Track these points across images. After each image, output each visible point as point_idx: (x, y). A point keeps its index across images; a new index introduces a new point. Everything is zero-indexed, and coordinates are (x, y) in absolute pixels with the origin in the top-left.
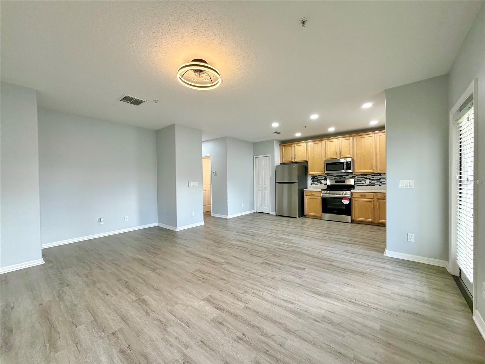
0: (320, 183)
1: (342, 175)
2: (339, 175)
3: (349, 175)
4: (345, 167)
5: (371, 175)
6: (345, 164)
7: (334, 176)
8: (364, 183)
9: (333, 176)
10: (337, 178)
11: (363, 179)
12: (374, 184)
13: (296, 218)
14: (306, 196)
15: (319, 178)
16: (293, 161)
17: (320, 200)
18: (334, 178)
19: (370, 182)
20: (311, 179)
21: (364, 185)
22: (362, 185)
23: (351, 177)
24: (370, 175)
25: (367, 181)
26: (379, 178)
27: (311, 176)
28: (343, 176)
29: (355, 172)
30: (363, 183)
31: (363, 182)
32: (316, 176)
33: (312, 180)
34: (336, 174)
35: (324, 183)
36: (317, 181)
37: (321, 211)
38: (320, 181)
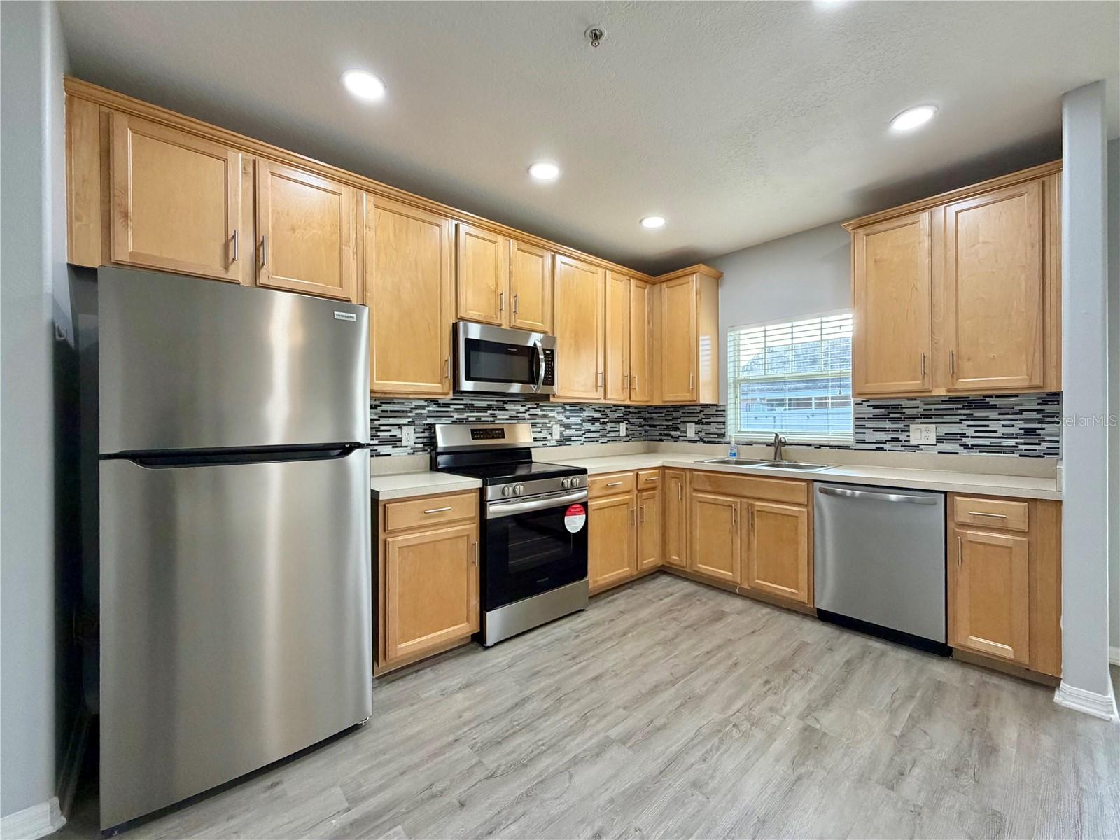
2: (476, 403)
5: (564, 407)
6: (541, 357)
7: (455, 410)
8: (549, 437)
11: (544, 425)
13: (357, 728)
15: (385, 414)
16: (241, 276)
17: (476, 542)
21: (548, 443)
23: (514, 413)
29: (555, 393)
30: (545, 439)
31: (545, 434)
34: (462, 400)
35: (415, 443)
36: (379, 434)
37: (475, 602)
38: (395, 432)
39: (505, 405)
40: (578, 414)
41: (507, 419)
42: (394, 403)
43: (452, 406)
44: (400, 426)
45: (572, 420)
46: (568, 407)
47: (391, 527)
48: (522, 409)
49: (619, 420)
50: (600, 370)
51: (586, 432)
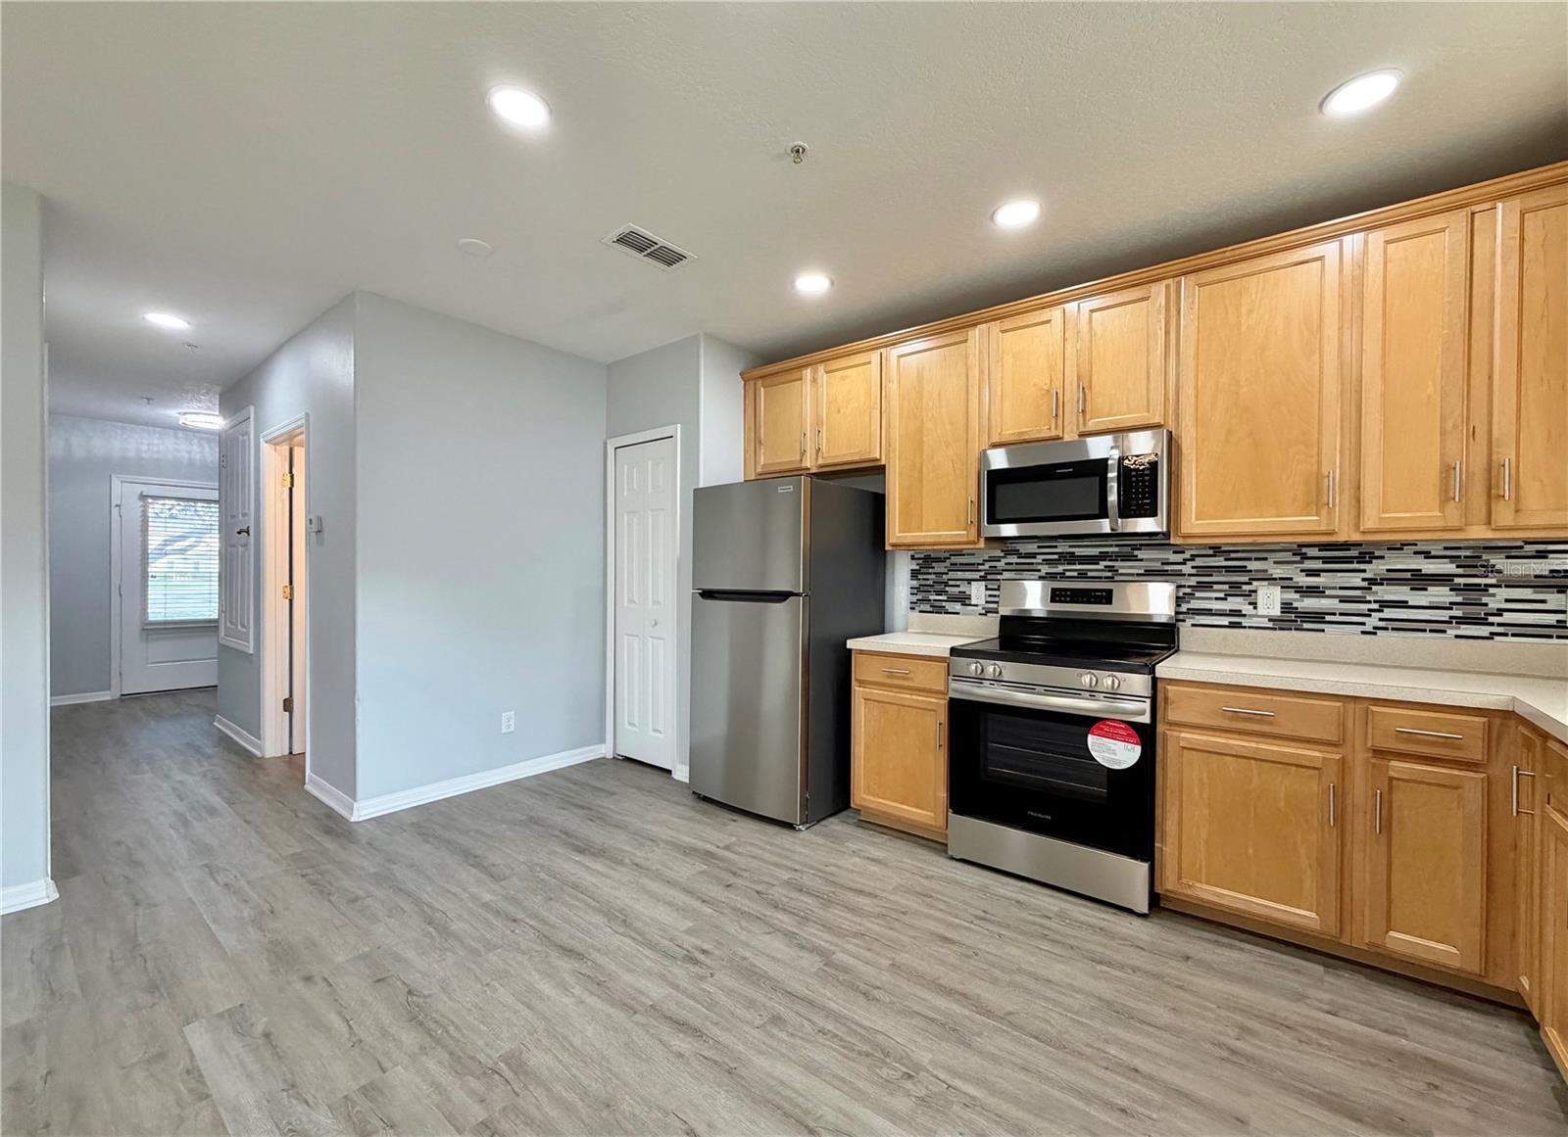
0: (964, 599)
1: (1095, 551)
2: (1078, 551)
3: (1140, 554)
4: (1113, 497)
5: (1299, 552)
6: (1112, 474)
7: (1045, 562)
8: (1247, 609)
9: (1040, 558)
10: (1060, 569)
11: (1235, 586)
12: (1318, 617)
13: (790, 826)
14: (861, 683)
15: (955, 567)
16: (808, 464)
17: (943, 716)
18: (1045, 569)
19: (1287, 607)
20: (914, 574)
21: (1245, 622)
22: (1232, 625)
23: (1157, 565)
24: (1288, 556)
25: (1270, 600)
26: (1356, 580)
27: (913, 558)
28: (1103, 556)
29: (1185, 529)
30: (1237, 613)
31: (1235, 603)
32: (938, 560)
33: (915, 583)
34: (1056, 547)
35: (987, 602)
36: (947, 589)
37: (939, 795)
38: (964, 588)
39: (1136, 553)
40: (1355, 566)
41: (1138, 575)
42: (964, 555)
43: (1038, 556)
44: (969, 581)
47: (858, 676)
50: (1334, 465)
51: (1385, 604)
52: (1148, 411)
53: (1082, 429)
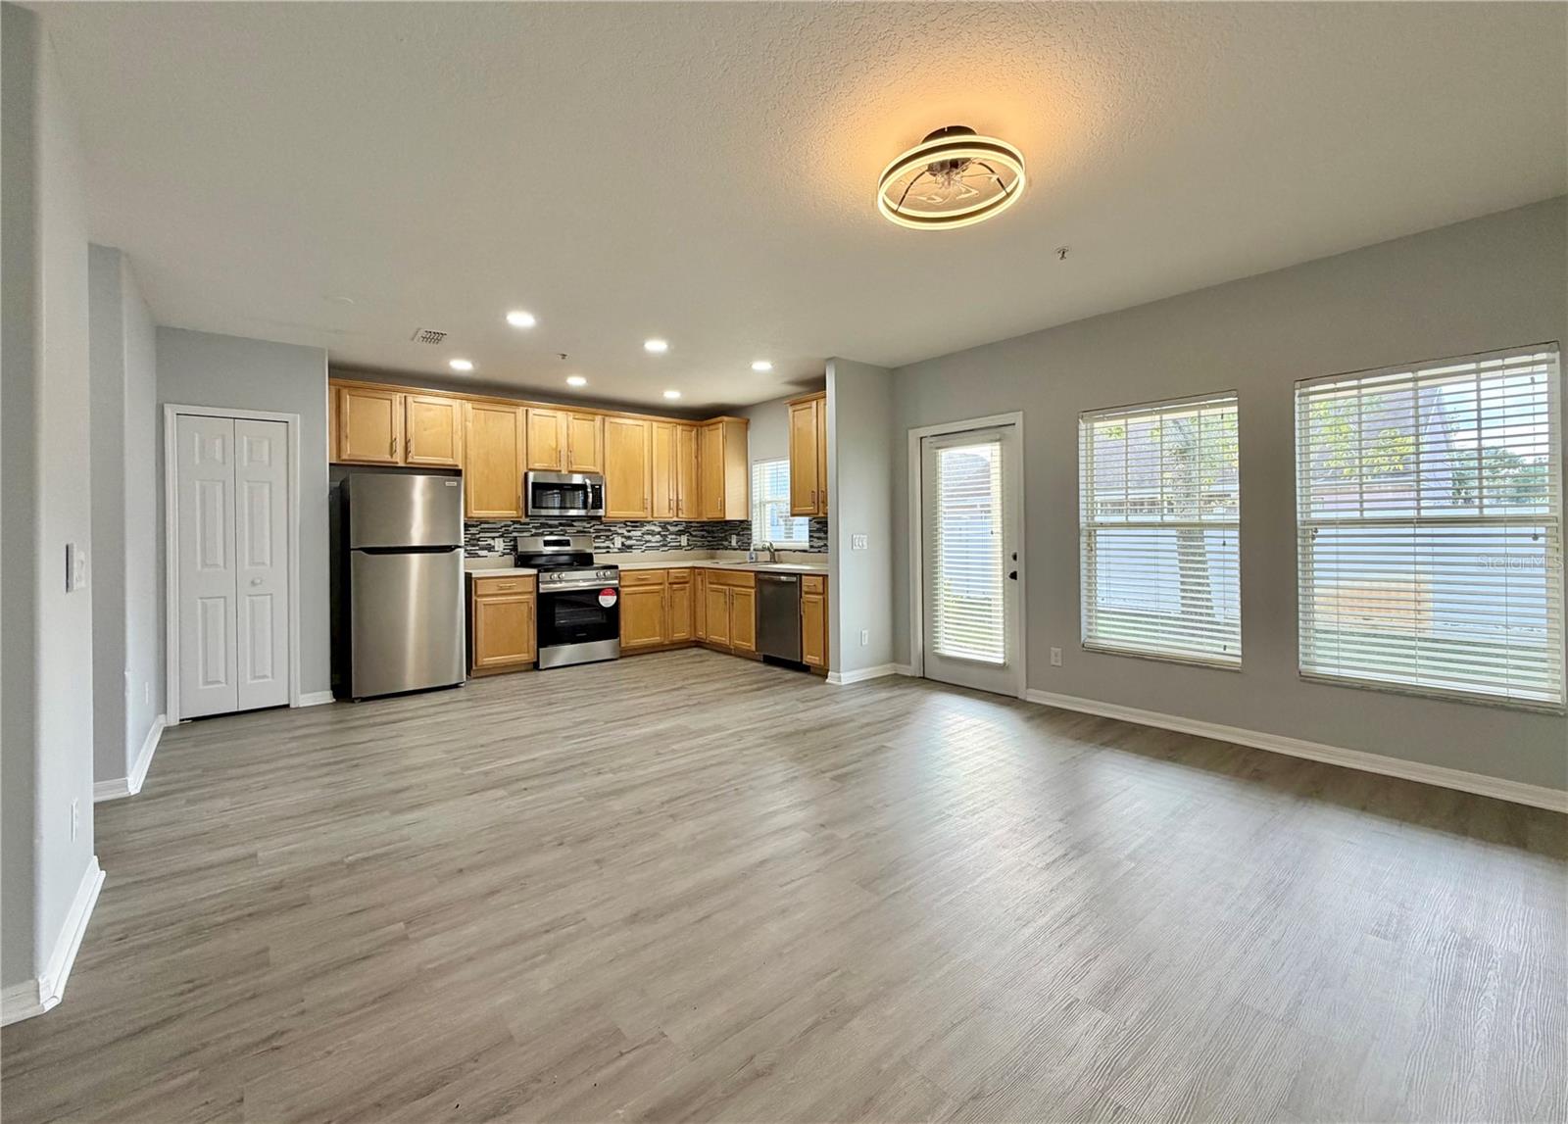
0: (490, 548)
1: (556, 522)
3: (575, 524)
4: (590, 500)
5: (625, 524)
6: (589, 490)
7: (533, 527)
8: (612, 546)
9: (531, 526)
10: (541, 531)
11: (608, 536)
12: (630, 547)
13: (455, 687)
14: (479, 597)
16: (399, 459)
17: (533, 605)
18: (534, 531)
19: (623, 544)
21: (611, 550)
22: (608, 552)
23: (581, 529)
24: (622, 525)
25: (618, 541)
26: (639, 533)
29: (608, 515)
30: (608, 547)
31: (607, 543)
32: (473, 526)
34: (538, 520)
35: (504, 549)
36: (479, 543)
37: (533, 643)
38: (490, 542)
39: (573, 523)
41: (574, 533)
42: (489, 523)
44: (493, 538)
45: (632, 533)
46: (629, 524)
47: (479, 593)
48: (589, 525)
49: (680, 533)
50: (647, 496)
51: (647, 542)
52: (594, 466)
53: (570, 469)
